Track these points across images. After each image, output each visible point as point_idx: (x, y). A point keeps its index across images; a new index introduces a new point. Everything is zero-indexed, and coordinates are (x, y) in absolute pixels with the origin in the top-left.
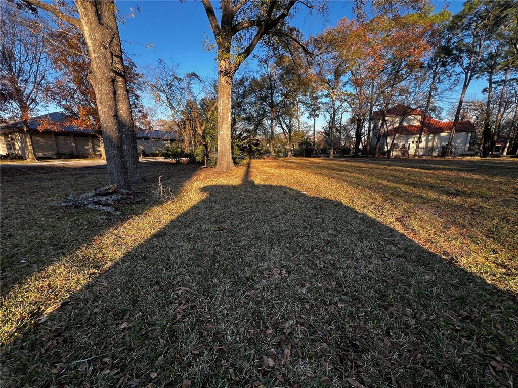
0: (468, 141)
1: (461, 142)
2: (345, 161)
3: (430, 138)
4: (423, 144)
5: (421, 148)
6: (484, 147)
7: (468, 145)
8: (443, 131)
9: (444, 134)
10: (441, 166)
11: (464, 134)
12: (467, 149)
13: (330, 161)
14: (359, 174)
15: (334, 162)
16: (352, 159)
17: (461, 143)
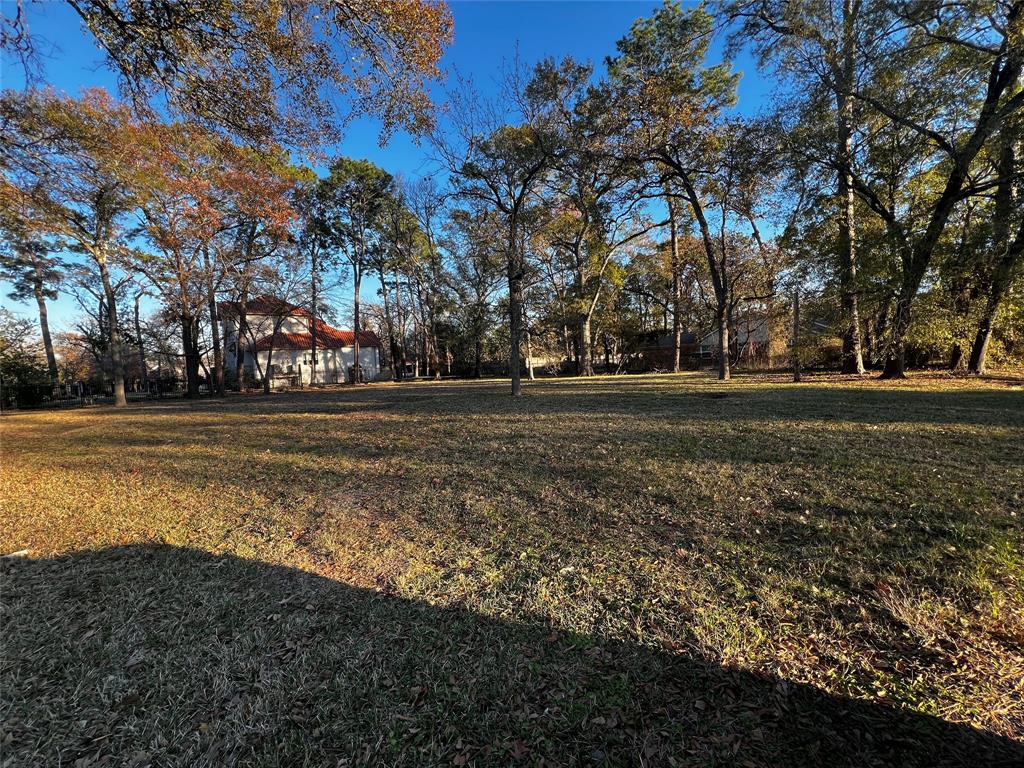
0: (378, 360)
1: (369, 361)
2: (167, 412)
3: (329, 355)
4: (320, 366)
5: (319, 372)
6: (396, 368)
7: (378, 366)
8: (344, 346)
9: (346, 350)
10: (352, 404)
11: (370, 349)
12: (378, 371)
13: (120, 417)
14: (206, 443)
15: (132, 418)
16: (186, 404)
17: (370, 363)
